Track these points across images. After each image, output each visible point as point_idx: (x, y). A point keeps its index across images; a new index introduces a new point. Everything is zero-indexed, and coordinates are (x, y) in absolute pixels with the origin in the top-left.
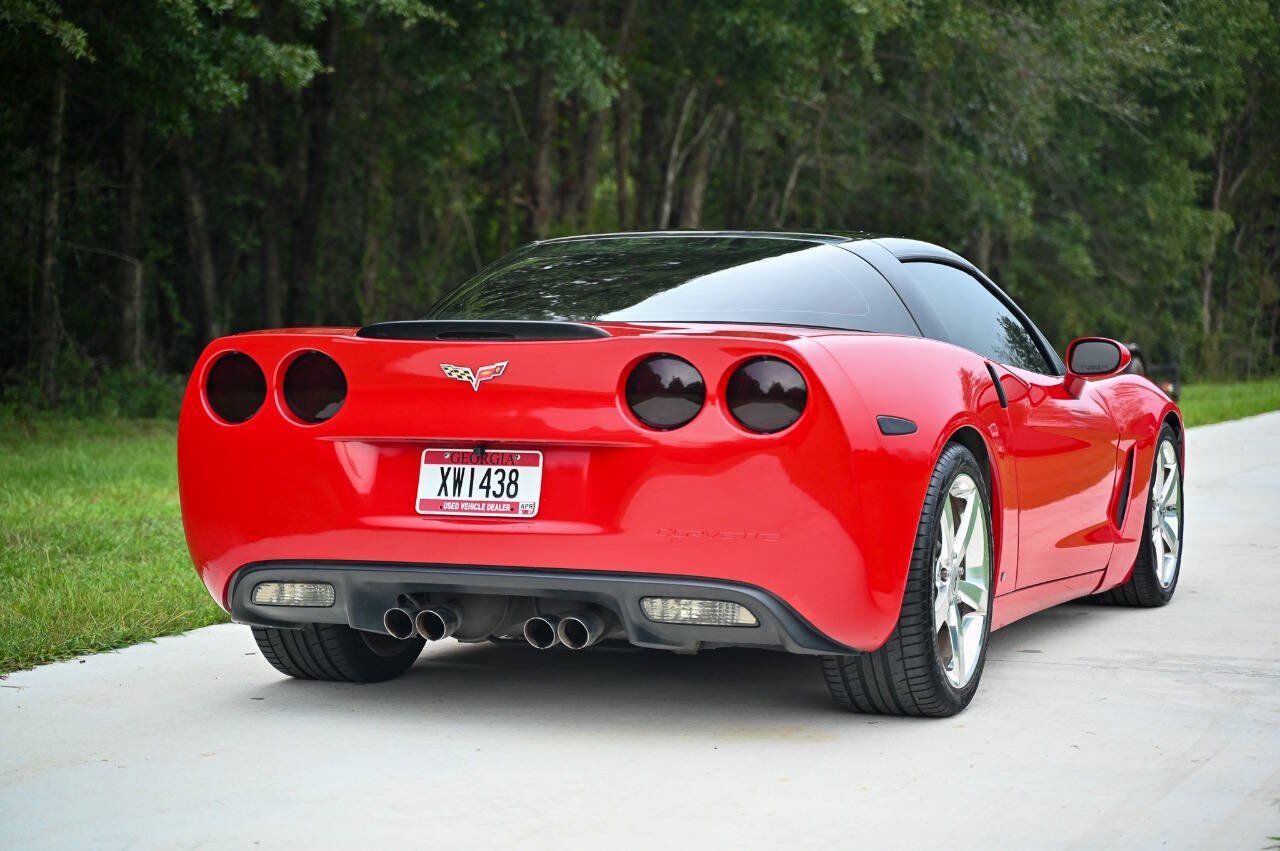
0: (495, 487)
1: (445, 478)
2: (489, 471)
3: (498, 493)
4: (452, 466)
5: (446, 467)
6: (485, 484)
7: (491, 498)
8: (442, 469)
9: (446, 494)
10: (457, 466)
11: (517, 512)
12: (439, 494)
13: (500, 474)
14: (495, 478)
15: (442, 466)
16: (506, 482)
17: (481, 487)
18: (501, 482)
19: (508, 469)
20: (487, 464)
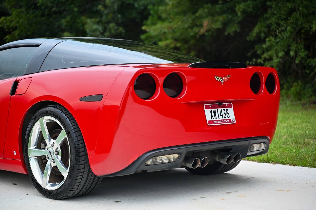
0: (224, 115)
1: (211, 113)
2: (221, 110)
3: (225, 117)
4: (212, 109)
5: (211, 110)
6: (221, 114)
7: (224, 119)
8: (210, 110)
9: (213, 119)
10: (213, 109)
11: (231, 122)
12: (212, 119)
13: (224, 110)
14: (223, 112)
15: (210, 109)
16: (226, 113)
17: (221, 115)
18: (225, 113)
19: (225, 109)
20: (220, 108)
